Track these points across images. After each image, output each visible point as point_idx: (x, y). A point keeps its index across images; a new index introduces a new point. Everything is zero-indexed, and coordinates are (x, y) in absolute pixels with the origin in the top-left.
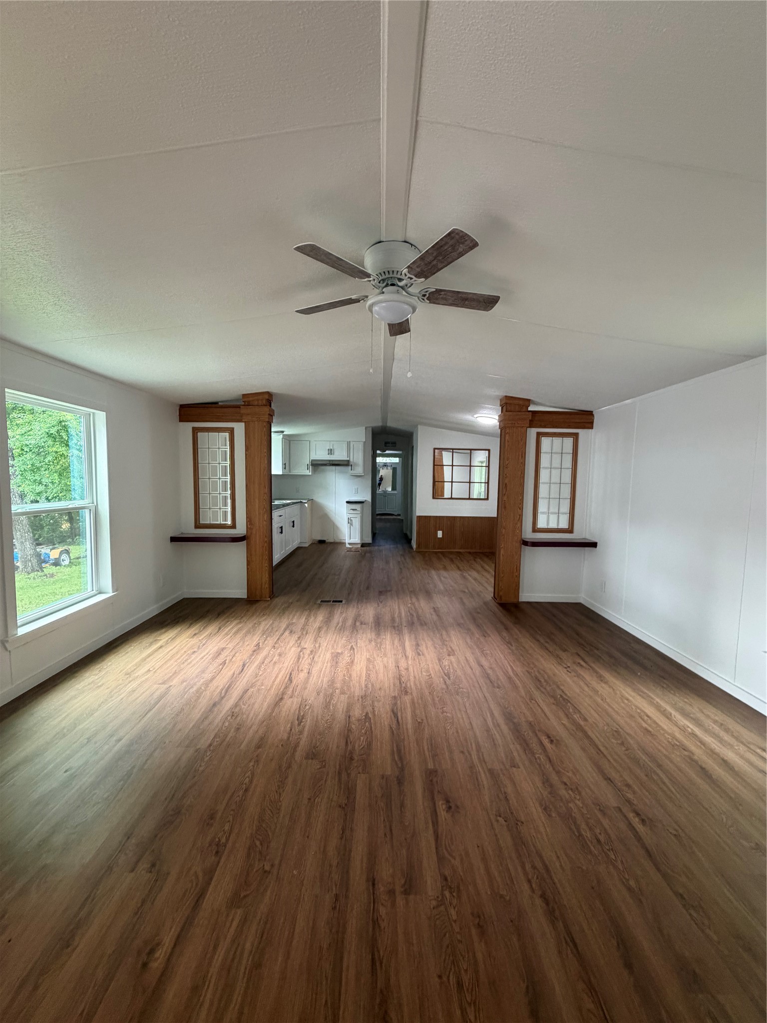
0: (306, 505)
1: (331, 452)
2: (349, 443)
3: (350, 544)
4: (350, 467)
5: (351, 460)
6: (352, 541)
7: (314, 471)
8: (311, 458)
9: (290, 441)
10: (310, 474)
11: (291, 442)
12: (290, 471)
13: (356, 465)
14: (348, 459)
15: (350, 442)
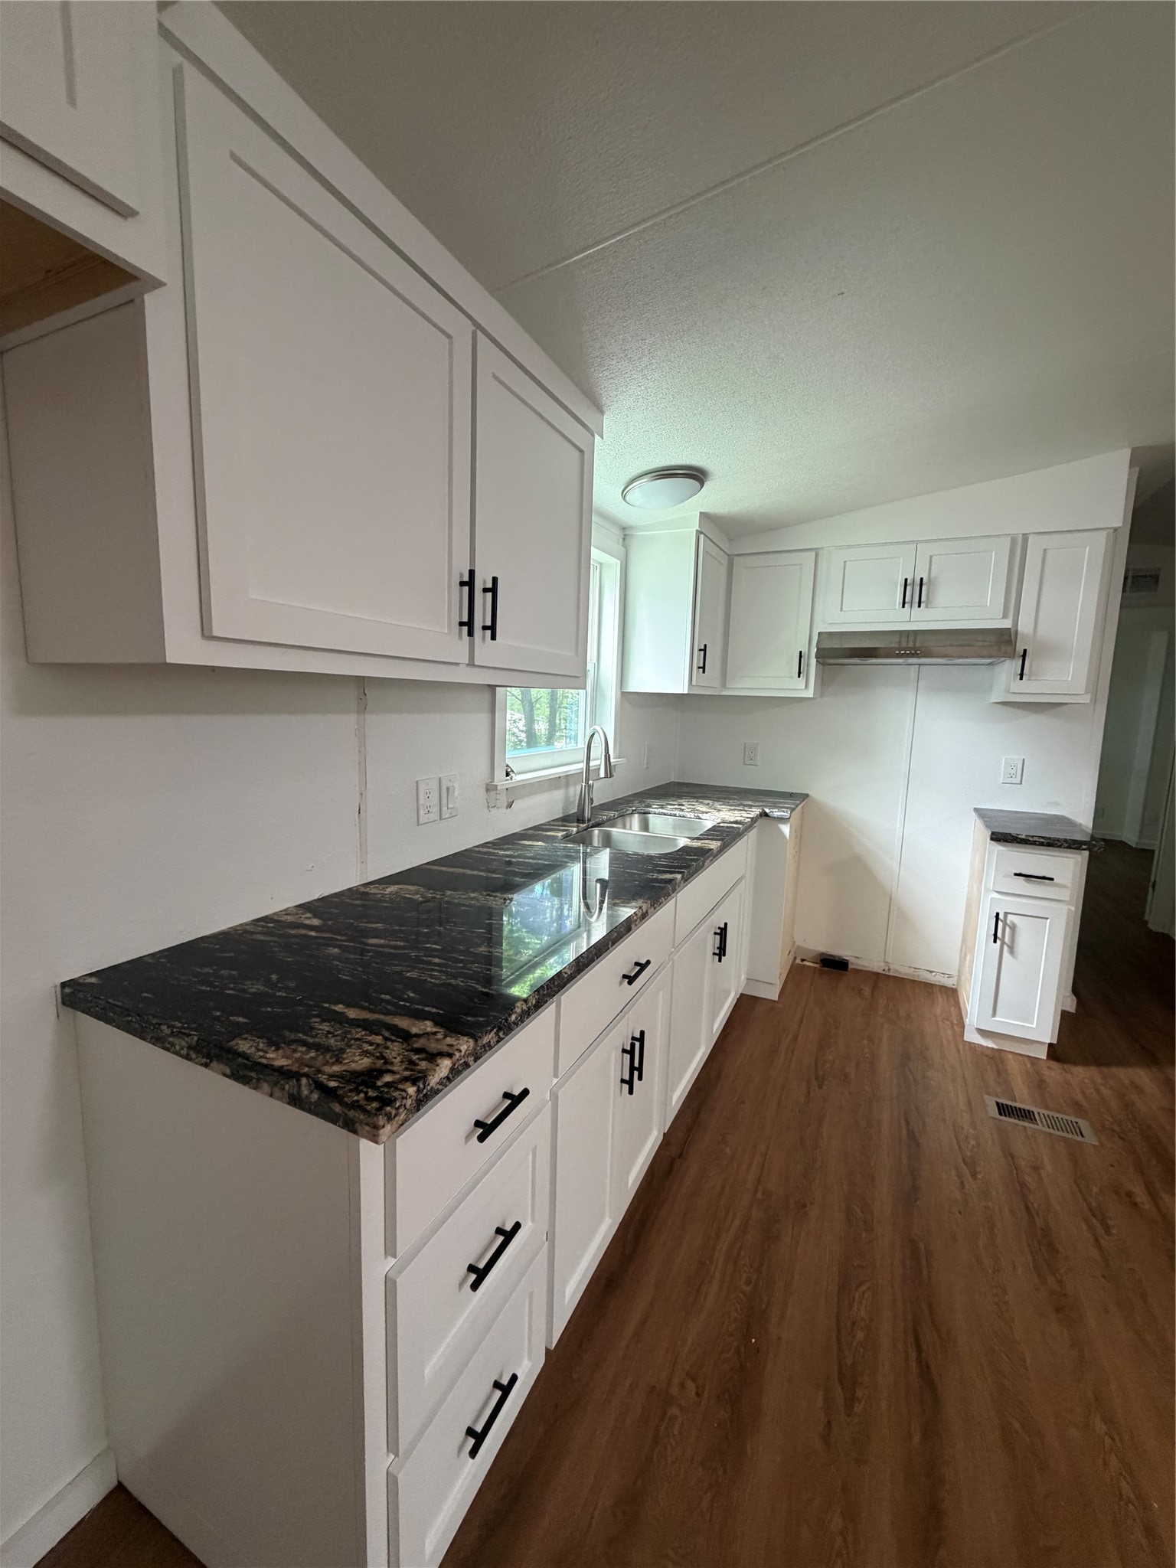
0: (786, 829)
1: (915, 592)
2: (1019, 546)
3: (983, 1032)
4: (1015, 665)
5: (1025, 626)
6: (1003, 1023)
7: (824, 682)
8: (821, 627)
9: (731, 558)
10: (810, 694)
11: (736, 560)
12: (724, 685)
13: (1050, 650)
14: (1007, 624)
15: (1025, 537)
